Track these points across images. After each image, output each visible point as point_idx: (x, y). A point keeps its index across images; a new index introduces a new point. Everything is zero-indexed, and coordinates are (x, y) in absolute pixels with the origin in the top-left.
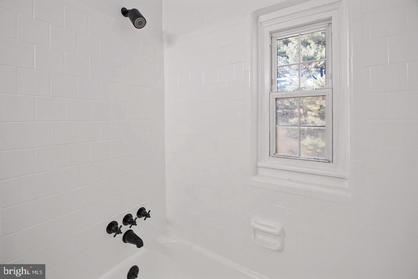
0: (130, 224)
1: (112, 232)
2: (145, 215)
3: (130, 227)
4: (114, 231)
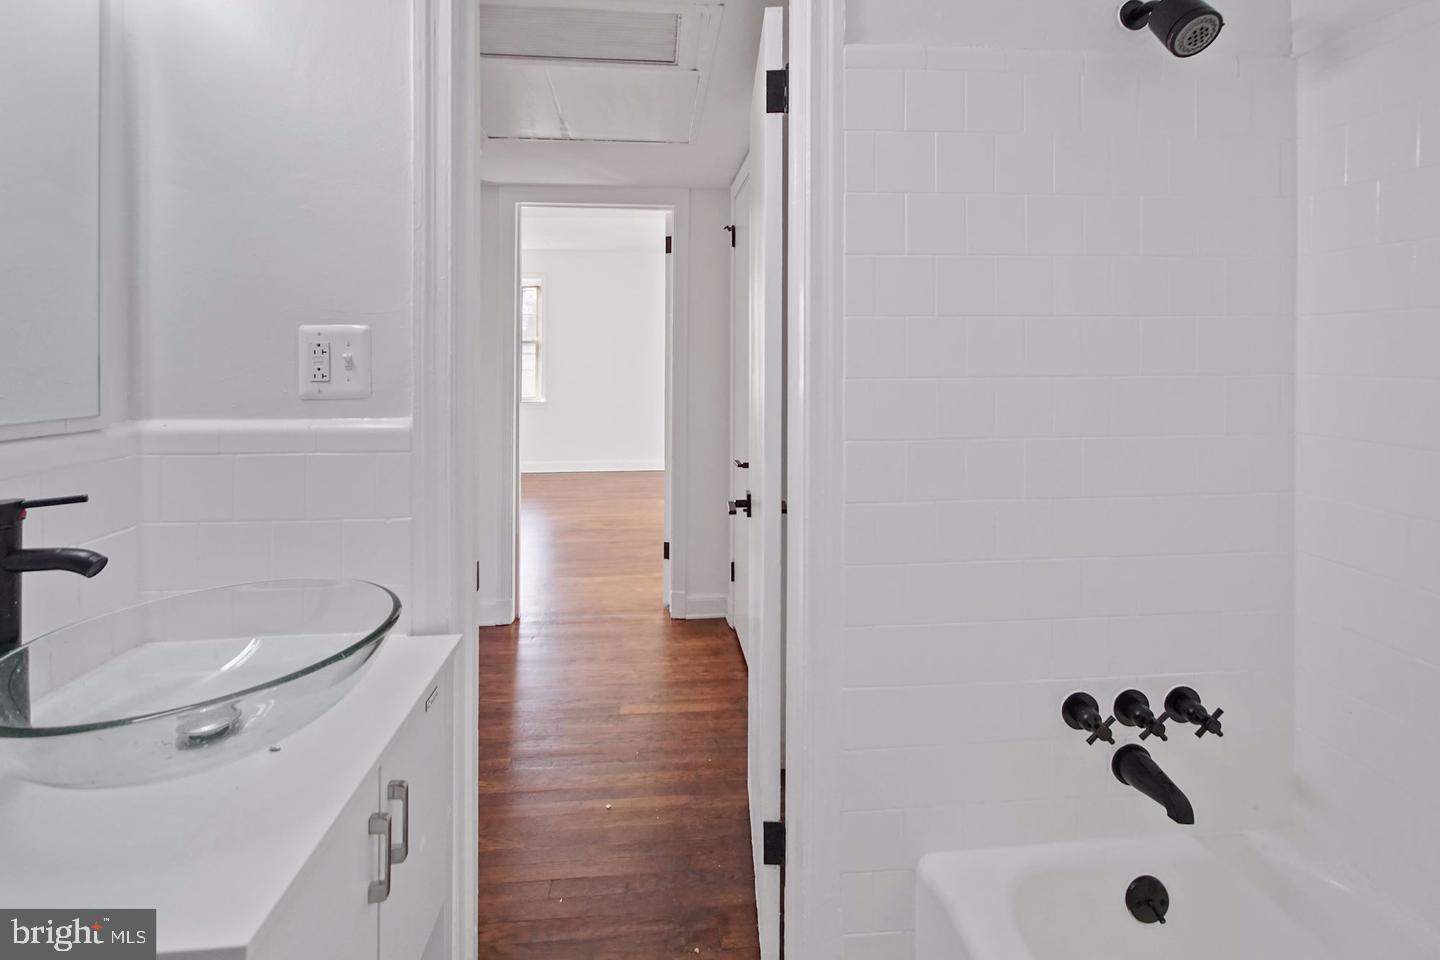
0: (1142, 727)
1: (1081, 725)
2: (1201, 717)
3: (1143, 737)
4: (1090, 726)
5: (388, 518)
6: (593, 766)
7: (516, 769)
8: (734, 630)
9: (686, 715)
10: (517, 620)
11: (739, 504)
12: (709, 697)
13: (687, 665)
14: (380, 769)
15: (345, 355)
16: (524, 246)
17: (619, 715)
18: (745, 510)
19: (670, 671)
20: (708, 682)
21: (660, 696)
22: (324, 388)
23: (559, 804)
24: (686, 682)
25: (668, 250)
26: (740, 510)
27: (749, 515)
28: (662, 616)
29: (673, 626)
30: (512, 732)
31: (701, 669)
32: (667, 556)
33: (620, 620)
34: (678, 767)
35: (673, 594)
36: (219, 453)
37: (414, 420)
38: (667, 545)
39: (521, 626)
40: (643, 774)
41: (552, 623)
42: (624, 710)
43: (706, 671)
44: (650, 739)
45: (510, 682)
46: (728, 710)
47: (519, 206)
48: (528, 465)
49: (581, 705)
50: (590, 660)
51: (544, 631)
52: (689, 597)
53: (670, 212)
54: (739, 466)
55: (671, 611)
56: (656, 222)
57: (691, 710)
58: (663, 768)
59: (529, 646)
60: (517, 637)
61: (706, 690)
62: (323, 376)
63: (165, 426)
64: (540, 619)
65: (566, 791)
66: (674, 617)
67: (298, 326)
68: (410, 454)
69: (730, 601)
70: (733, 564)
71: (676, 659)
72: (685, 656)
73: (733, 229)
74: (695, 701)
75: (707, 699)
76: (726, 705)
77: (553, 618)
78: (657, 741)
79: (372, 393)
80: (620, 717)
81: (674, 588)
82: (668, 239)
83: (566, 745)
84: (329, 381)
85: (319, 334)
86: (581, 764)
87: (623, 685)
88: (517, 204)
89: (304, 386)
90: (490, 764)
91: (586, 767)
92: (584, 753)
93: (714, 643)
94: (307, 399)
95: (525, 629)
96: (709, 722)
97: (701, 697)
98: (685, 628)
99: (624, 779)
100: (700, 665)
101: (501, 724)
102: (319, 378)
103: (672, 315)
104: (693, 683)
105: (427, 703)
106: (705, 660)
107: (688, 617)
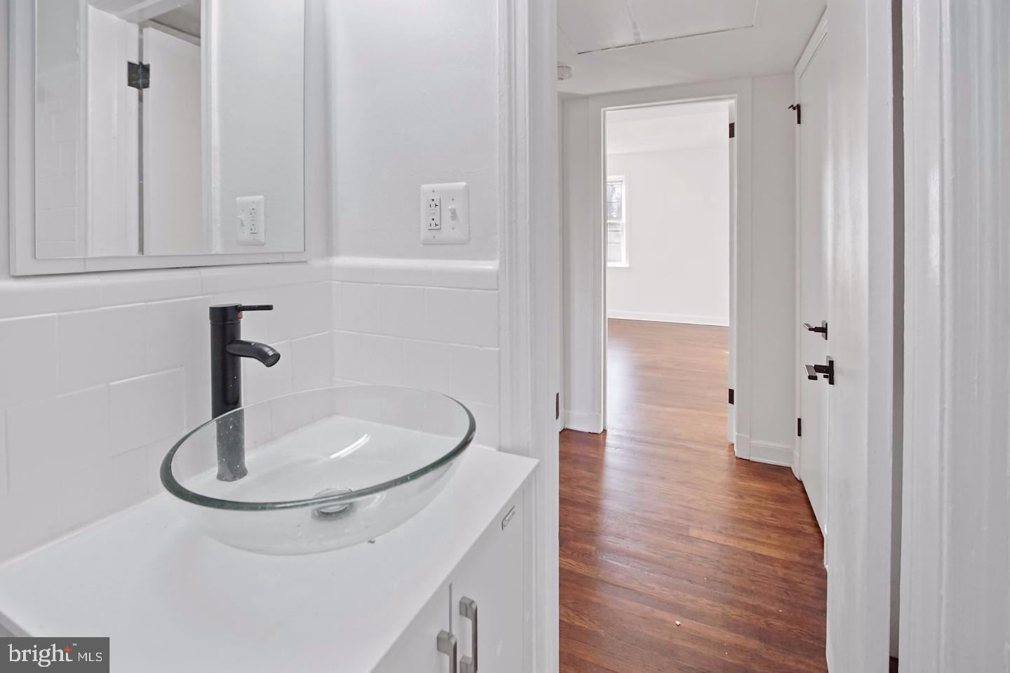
5: (481, 346)
6: (664, 578)
7: (600, 558)
8: (801, 482)
9: (753, 555)
10: (605, 431)
11: (818, 369)
12: (776, 543)
13: (753, 506)
14: (450, 586)
15: (450, 207)
16: (609, 152)
17: (688, 536)
18: (825, 376)
19: (736, 507)
20: (776, 527)
21: (726, 529)
22: (436, 233)
23: (634, 603)
24: (751, 521)
25: (732, 135)
26: (820, 375)
27: (832, 382)
28: (727, 453)
29: (738, 464)
30: (597, 524)
31: (766, 513)
32: (731, 401)
33: (688, 448)
34: (747, 607)
35: (737, 436)
36: (373, 283)
37: (500, 263)
38: (731, 392)
39: (608, 436)
40: (711, 602)
41: (632, 439)
42: (694, 533)
43: (772, 516)
44: (718, 568)
45: (597, 481)
46: (798, 563)
47: (604, 112)
48: (613, 313)
49: (654, 517)
50: (663, 478)
51: (625, 444)
52: (755, 442)
53: (733, 101)
54: (810, 329)
55: (735, 450)
56: (721, 112)
57: (757, 551)
58: (731, 603)
59: (615, 455)
60: (604, 445)
61: (774, 535)
62: (436, 225)
63: (344, 261)
64: (622, 433)
65: (641, 594)
66: (738, 456)
67: (420, 186)
68: (496, 292)
69: (796, 453)
70: (799, 420)
71: (741, 497)
72: (751, 496)
73: (798, 108)
74: (762, 544)
75: (774, 545)
76: (798, 558)
77: (633, 435)
78: (725, 572)
79: (470, 239)
80: (690, 540)
81: (738, 431)
82: (732, 126)
83: (640, 549)
84: (440, 229)
85: (433, 191)
86: (653, 572)
87: (690, 508)
88: (602, 109)
89: (424, 234)
90: (580, 547)
91: (657, 576)
92: (656, 563)
93: (782, 490)
94: (427, 244)
95: (610, 440)
96: (778, 569)
97: (769, 541)
98: (751, 469)
99: (692, 601)
100: (766, 508)
101: (589, 515)
102: (433, 227)
103: (736, 191)
104: (760, 525)
105: (503, 520)
106: (772, 505)
107: (752, 459)
